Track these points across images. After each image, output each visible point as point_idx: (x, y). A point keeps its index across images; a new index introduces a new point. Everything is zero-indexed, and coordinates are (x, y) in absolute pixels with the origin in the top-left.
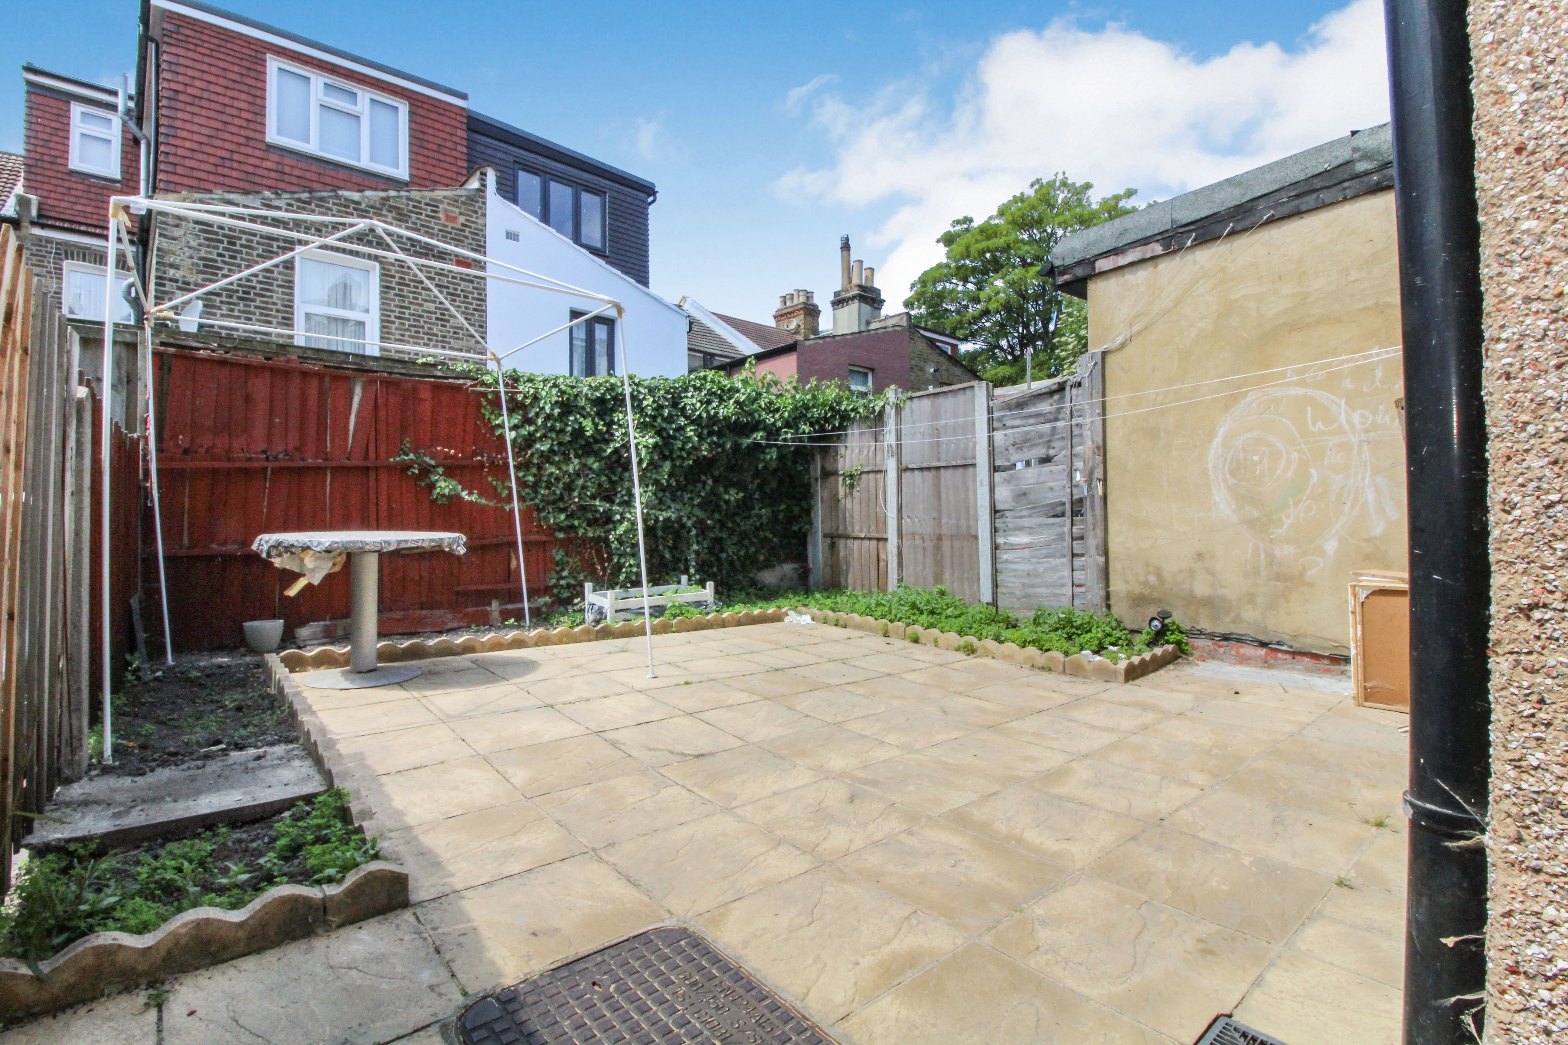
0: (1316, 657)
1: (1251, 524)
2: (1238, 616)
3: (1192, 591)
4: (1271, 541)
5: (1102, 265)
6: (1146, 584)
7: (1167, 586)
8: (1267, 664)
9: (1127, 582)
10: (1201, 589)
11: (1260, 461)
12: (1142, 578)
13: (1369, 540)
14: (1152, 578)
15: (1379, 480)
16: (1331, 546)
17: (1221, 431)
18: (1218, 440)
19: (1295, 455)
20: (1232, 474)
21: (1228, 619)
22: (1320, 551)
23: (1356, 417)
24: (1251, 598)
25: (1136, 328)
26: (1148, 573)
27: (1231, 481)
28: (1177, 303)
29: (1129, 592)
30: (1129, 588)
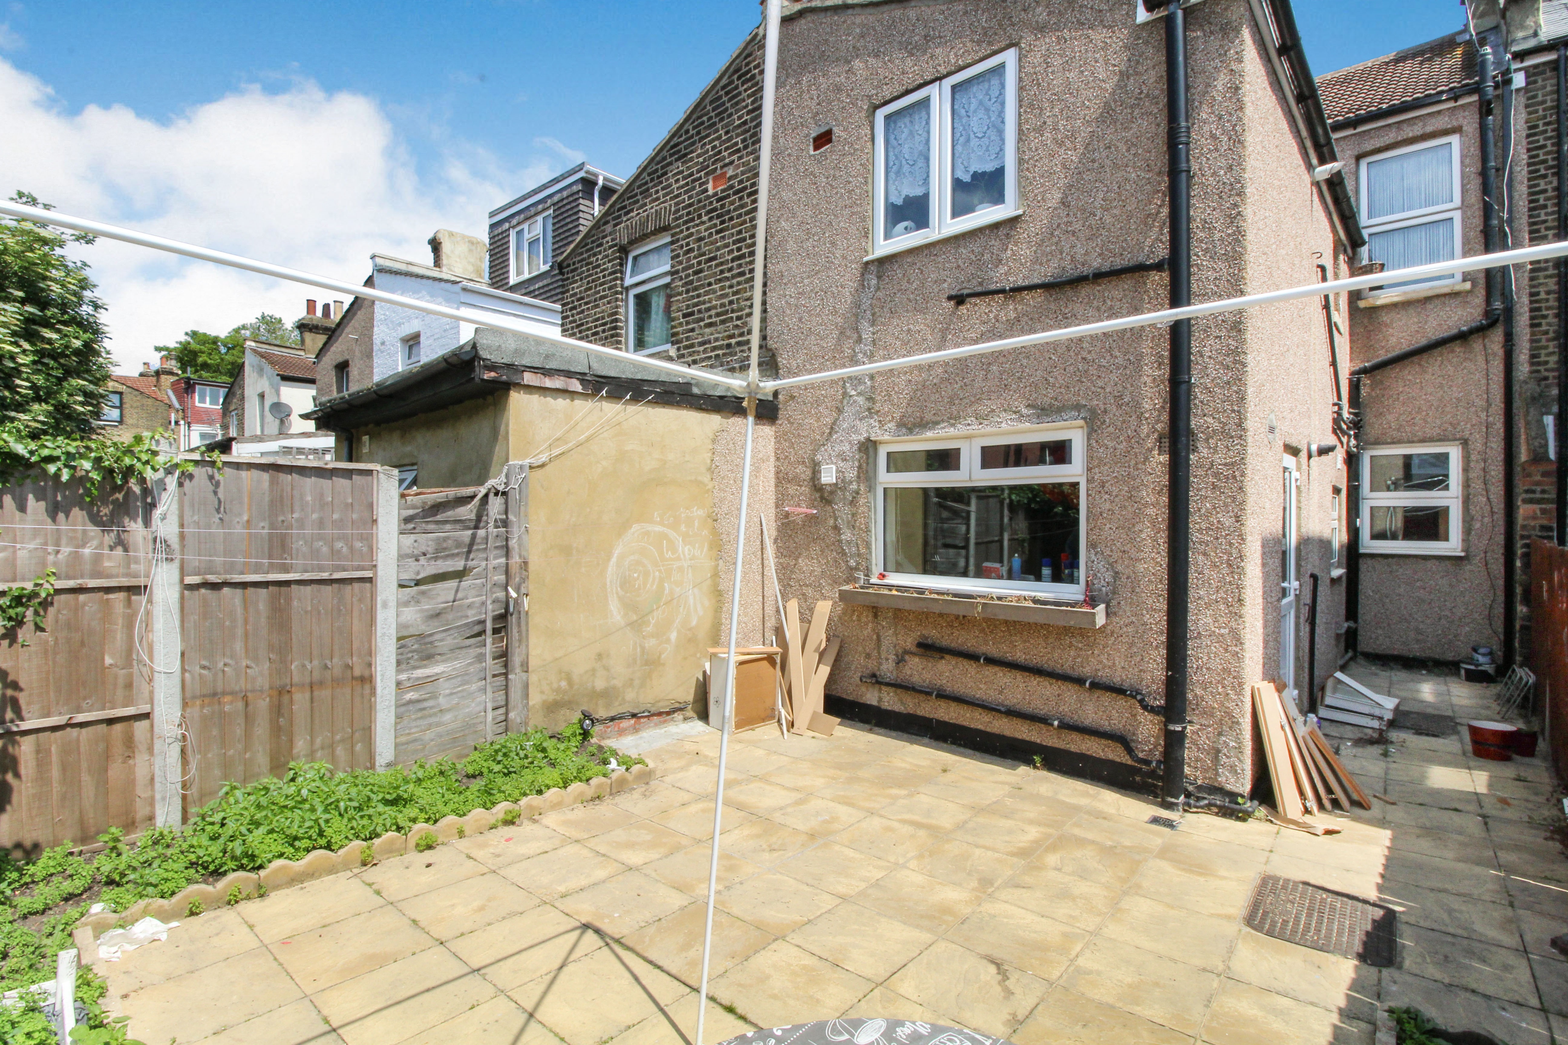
0: (660, 714)
1: (631, 624)
2: (623, 699)
3: (594, 687)
4: (644, 637)
5: (528, 378)
6: (558, 690)
7: (576, 687)
8: (636, 730)
9: (542, 692)
10: (600, 684)
11: (638, 578)
12: (555, 685)
13: (690, 629)
14: (564, 684)
15: (696, 590)
16: (673, 636)
17: (617, 552)
18: (614, 560)
19: (657, 573)
20: (622, 588)
21: (617, 704)
22: (668, 641)
23: (686, 549)
24: (630, 682)
25: (556, 452)
26: (560, 681)
27: (621, 593)
28: (588, 439)
29: (544, 702)
30: (544, 697)
